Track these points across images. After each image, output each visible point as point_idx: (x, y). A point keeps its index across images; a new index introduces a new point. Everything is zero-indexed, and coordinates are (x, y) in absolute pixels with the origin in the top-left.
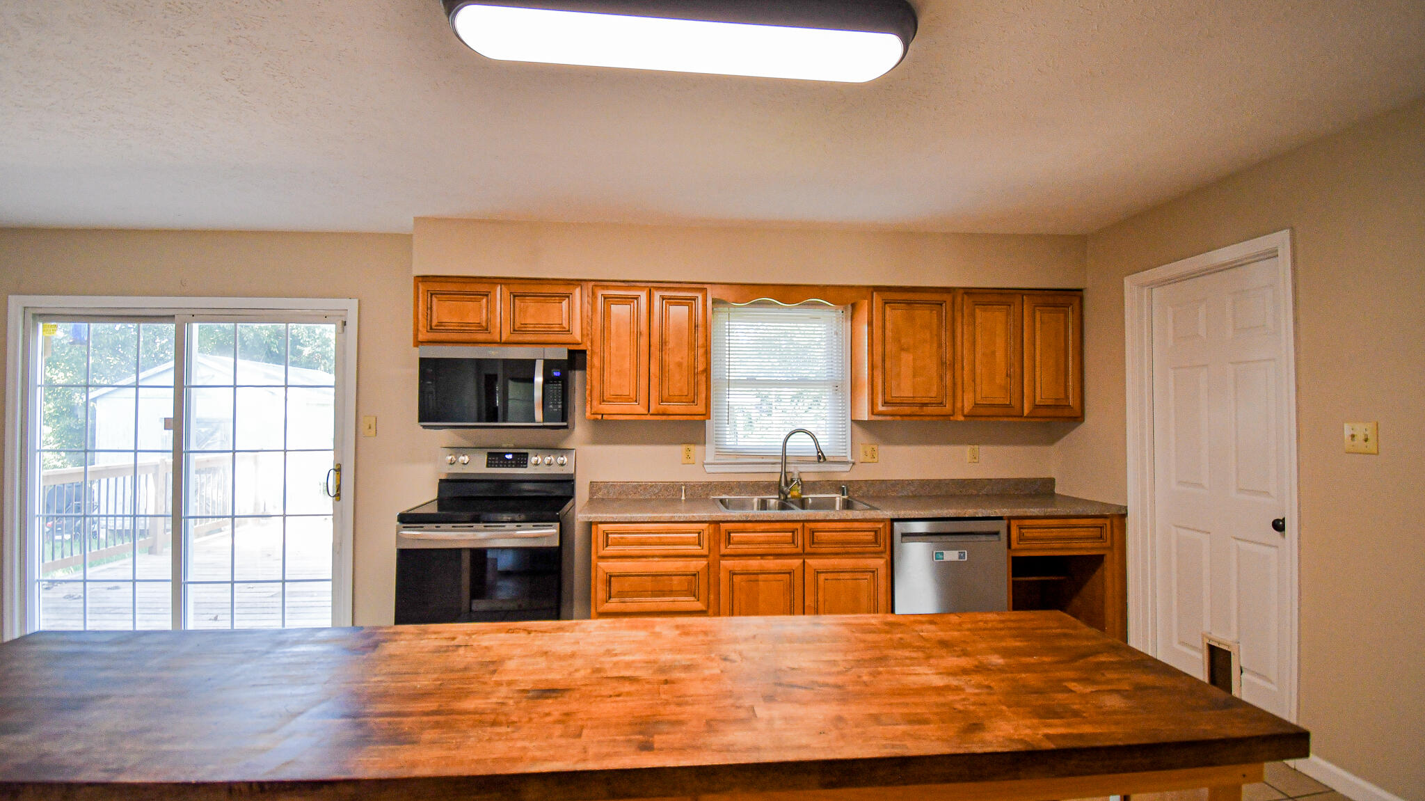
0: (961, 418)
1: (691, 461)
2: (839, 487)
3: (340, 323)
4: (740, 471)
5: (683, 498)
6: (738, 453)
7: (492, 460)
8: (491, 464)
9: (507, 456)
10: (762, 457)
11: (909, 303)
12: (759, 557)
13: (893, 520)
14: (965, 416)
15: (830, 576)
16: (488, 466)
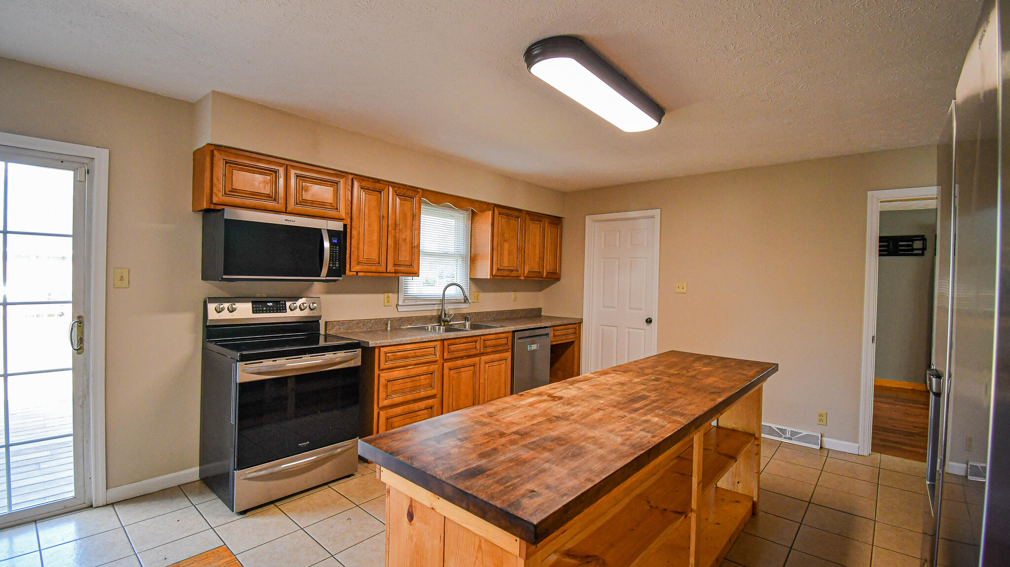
0: (523, 278)
1: (390, 304)
2: (465, 317)
3: (83, 170)
4: (414, 310)
5: (389, 329)
6: (416, 298)
7: (256, 307)
8: (257, 310)
9: (268, 304)
10: (430, 300)
11: (507, 215)
12: (460, 359)
13: (514, 332)
14: (525, 277)
15: (490, 364)
16: (253, 313)
